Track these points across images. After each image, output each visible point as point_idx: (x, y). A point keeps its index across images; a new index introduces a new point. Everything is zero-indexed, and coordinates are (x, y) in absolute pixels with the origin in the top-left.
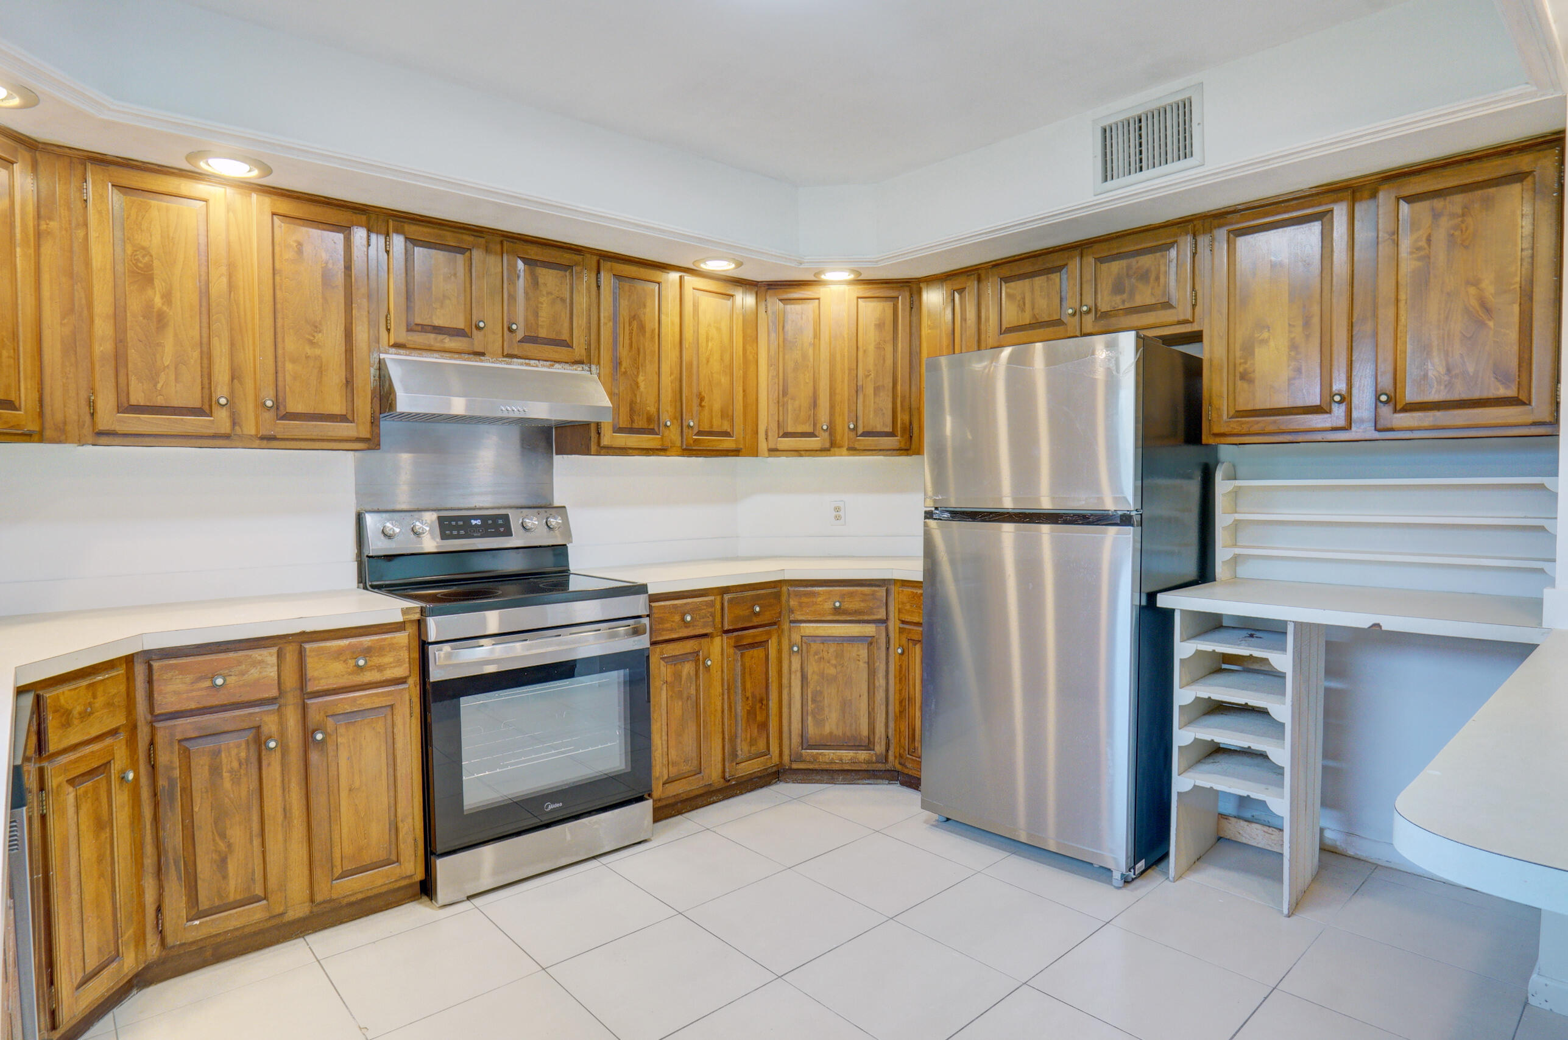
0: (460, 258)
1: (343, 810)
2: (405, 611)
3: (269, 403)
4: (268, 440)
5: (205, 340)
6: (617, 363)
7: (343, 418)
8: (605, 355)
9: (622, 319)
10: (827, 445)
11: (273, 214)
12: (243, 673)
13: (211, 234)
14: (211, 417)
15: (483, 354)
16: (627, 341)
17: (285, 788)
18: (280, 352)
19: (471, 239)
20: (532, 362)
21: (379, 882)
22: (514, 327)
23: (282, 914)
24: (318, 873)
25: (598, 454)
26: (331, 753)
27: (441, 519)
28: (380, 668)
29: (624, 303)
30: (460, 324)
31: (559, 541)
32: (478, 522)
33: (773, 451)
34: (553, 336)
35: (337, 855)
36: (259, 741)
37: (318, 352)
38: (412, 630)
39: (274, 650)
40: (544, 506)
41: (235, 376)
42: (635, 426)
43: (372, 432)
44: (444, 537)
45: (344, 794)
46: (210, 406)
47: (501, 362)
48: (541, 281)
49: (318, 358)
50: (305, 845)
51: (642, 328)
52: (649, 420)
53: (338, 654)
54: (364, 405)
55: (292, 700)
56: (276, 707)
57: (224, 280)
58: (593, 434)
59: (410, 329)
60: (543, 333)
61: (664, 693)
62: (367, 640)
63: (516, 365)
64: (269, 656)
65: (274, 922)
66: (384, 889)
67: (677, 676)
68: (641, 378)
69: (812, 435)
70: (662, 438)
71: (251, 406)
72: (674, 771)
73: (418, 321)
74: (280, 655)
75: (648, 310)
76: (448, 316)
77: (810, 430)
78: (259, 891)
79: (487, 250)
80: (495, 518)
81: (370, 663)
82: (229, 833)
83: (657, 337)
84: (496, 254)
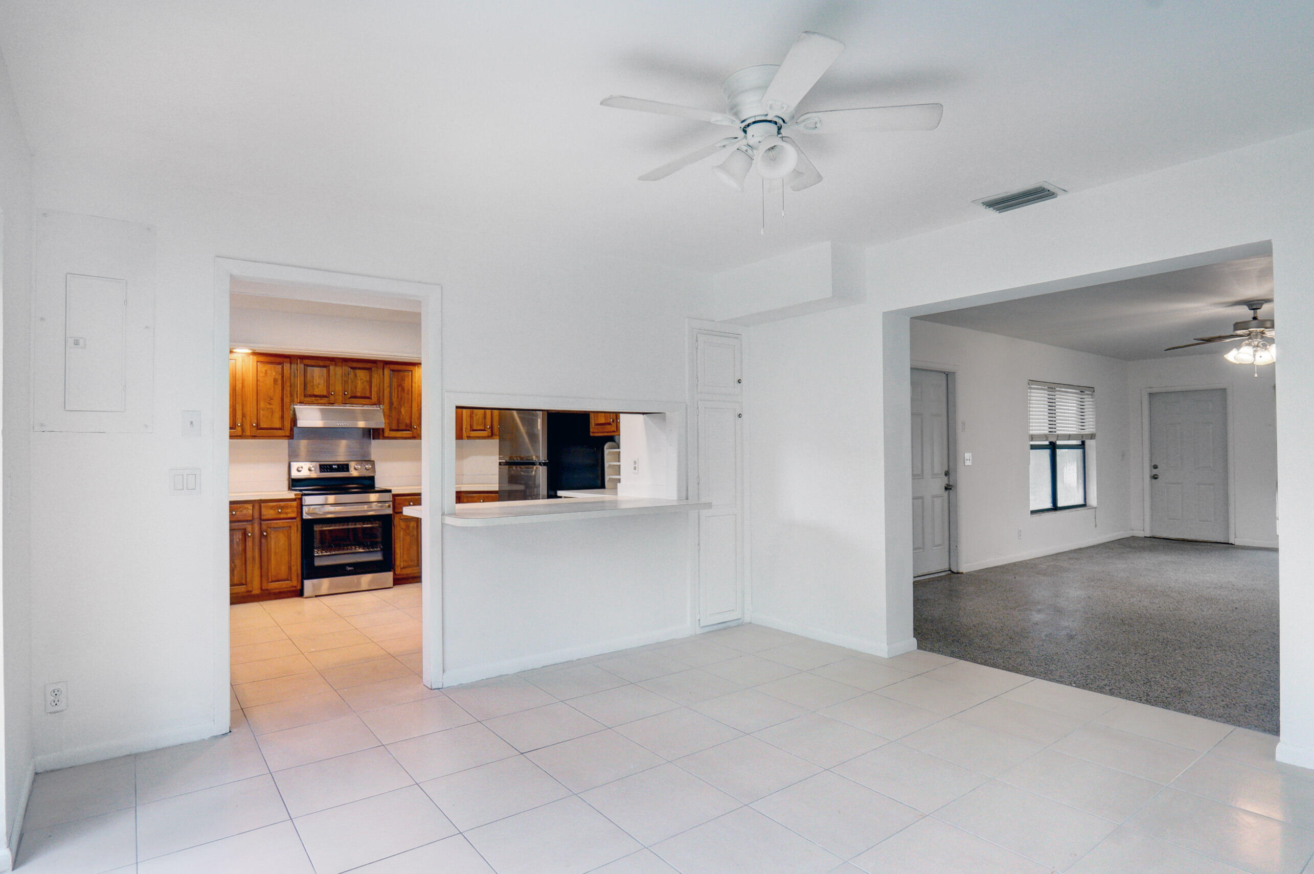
0: (325, 369)
1: (272, 559)
2: (295, 495)
3: (254, 425)
4: (254, 437)
5: (234, 405)
6: (391, 404)
7: (280, 429)
8: (386, 401)
9: (394, 387)
10: (490, 434)
11: (257, 362)
12: (241, 511)
13: (237, 371)
14: (235, 429)
15: (334, 404)
16: (396, 395)
17: (253, 550)
18: (258, 407)
19: (329, 362)
20: (354, 405)
21: (284, 586)
22: (346, 393)
23: (251, 591)
24: (264, 579)
25: (383, 439)
26: (269, 540)
27: (320, 466)
28: (287, 513)
29: (395, 380)
30: (325, 393)
31: (371, 475)
32: (336, 467)
33: (469, 437)
34: (363, 395)
35: (270, 575)
36: (245, 534)
37: (271, 406)
38: (298, 501)
39: (251, 505)
40: (366, 460)
41: (244, 416)
42: (400, 428)
43: (291, 434)
44: (321, 471)
45: (273, 554)
46: (235, 427)
47: (341, 406)
48: (358, 375)
49: (271, 409)
50: (259, 570)
51: (403, 390)
52: (407, 425)
53: (272, 508)
54: (288, 424)
55: (256, 522)
56: (251, 523)
57: (241, 385)
58: (381, 432)
59: (305, 396)
60: (359, 394)
61: (402, 533)
62: (282, 504)
63: (348, 407)
64: (250, 506)
65: (248, 594)
66: (286, 590)
67: (408, 527)
68: (402, 409)
69: (484, 430)
70: (413, 433)
71: (248, 425)
72: (406, 564)
73: (308, 393)
74: (253, 506)
75: (406, 382)
76: (320, 390)
77: (483, 428)
78: (244, 582)
79: (336, 365)
80: (342, 465)
81: (283, 511)
82: (235, 561)
83: (410, 393)
84: (340, 366)
